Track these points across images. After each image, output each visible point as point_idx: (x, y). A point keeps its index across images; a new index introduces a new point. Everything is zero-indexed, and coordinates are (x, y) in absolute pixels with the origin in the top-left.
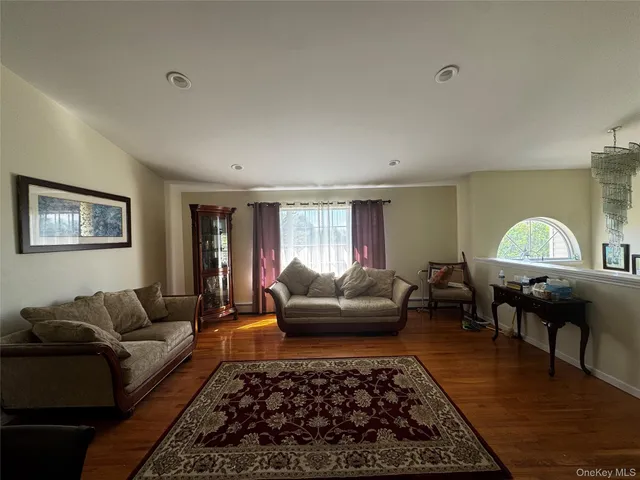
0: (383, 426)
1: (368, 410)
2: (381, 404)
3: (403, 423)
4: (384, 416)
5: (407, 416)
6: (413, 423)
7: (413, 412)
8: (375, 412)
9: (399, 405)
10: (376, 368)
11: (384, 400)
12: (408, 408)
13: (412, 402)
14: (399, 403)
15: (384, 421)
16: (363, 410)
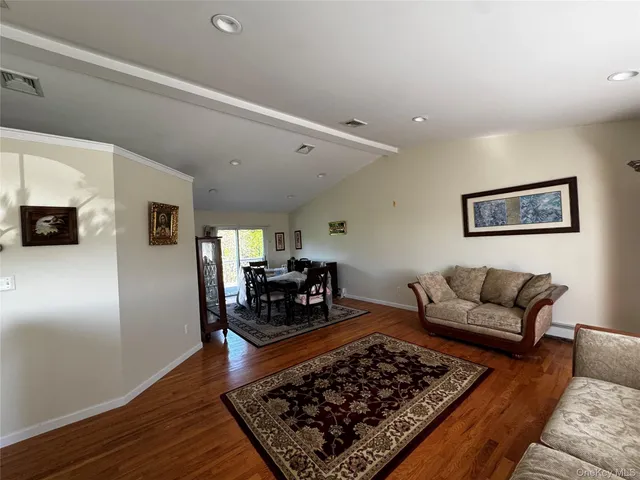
0: (302, 386)
1: (322, 390)
2: (315, 399)
3: (291, 394)
4: (307, 392)
5: (289, 400)
6: (283, 397)
7: (286, 405)
8: (316, 392)
9: (300, 405)
10: (356, 443)
11: (315, 404)
12: (291, 407)
13: (290, 413)
14: (301, 408)
15: (305, 389)
16: (324, 389)
